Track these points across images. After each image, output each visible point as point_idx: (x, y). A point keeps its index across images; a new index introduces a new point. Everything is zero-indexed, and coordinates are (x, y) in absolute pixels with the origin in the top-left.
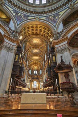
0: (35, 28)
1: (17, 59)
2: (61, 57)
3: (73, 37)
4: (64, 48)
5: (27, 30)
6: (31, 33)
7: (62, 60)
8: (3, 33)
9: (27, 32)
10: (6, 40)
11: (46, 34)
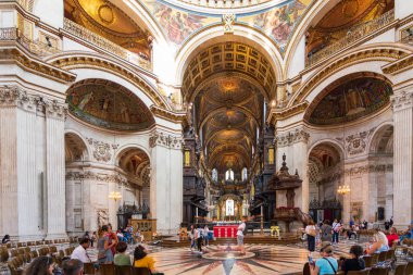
0: (223, 54)
1: (188, 162)
2: (284, 158)
3: (324, 99)
4: (293, 133)
5: (200, 63)
6: (212, 67)
7: (284, 164)
8: (148, 102)
9: (201, 67)
10: (158, 120)
11: (257, 71)
